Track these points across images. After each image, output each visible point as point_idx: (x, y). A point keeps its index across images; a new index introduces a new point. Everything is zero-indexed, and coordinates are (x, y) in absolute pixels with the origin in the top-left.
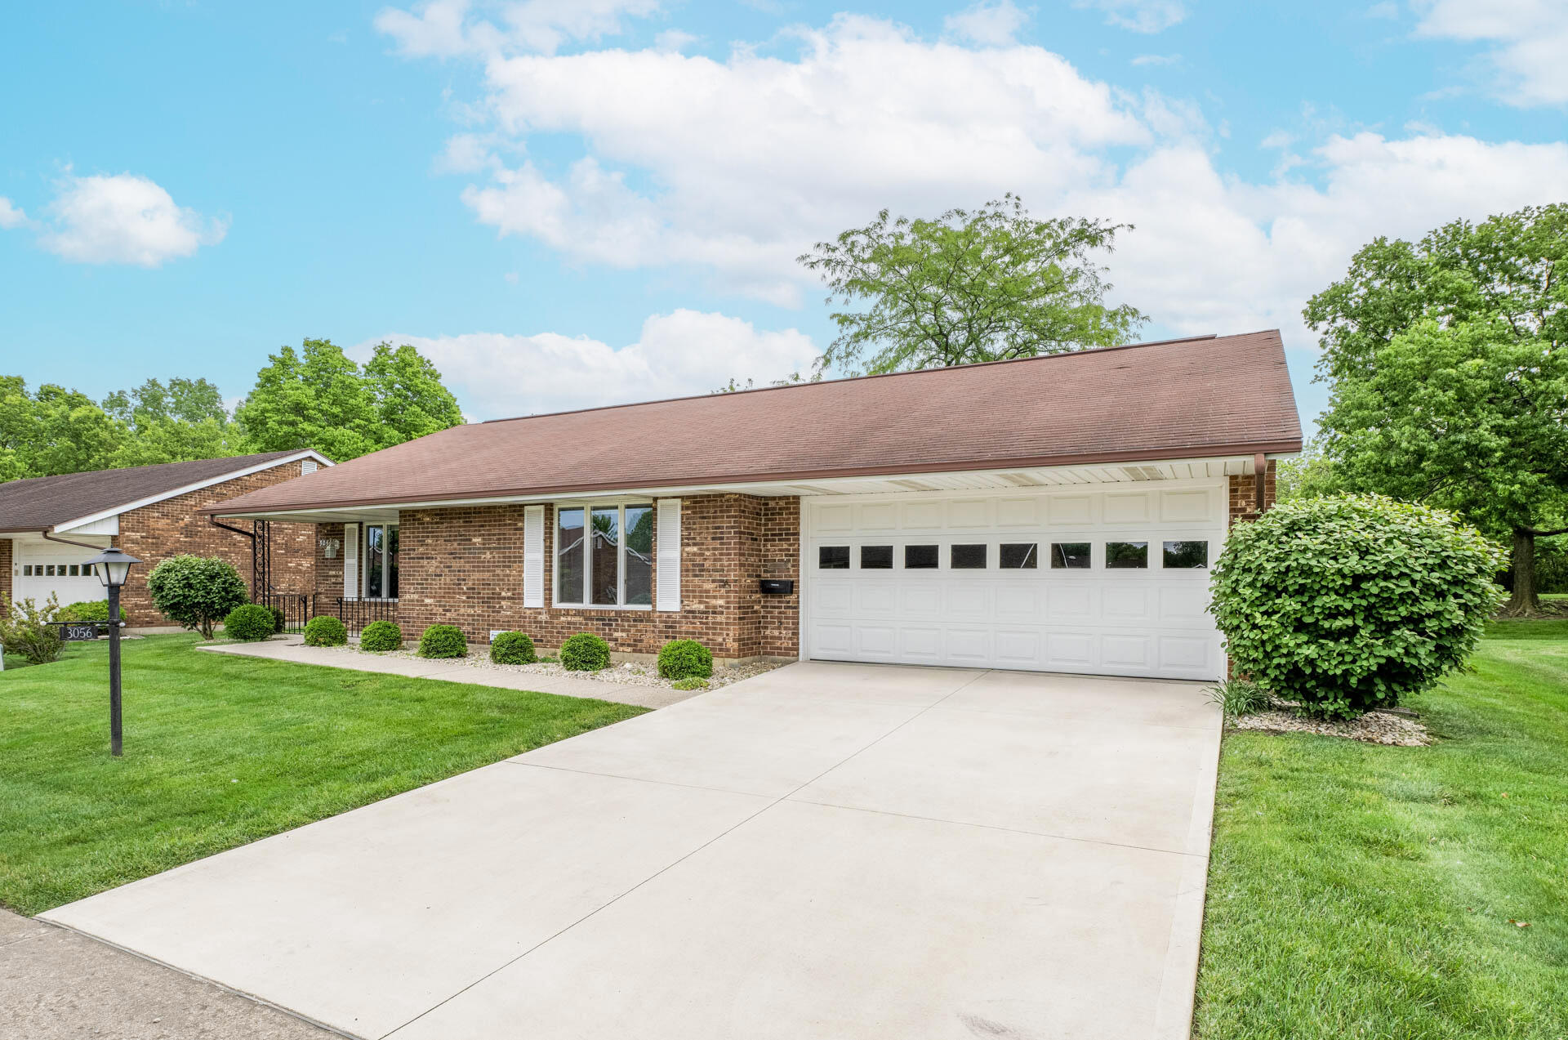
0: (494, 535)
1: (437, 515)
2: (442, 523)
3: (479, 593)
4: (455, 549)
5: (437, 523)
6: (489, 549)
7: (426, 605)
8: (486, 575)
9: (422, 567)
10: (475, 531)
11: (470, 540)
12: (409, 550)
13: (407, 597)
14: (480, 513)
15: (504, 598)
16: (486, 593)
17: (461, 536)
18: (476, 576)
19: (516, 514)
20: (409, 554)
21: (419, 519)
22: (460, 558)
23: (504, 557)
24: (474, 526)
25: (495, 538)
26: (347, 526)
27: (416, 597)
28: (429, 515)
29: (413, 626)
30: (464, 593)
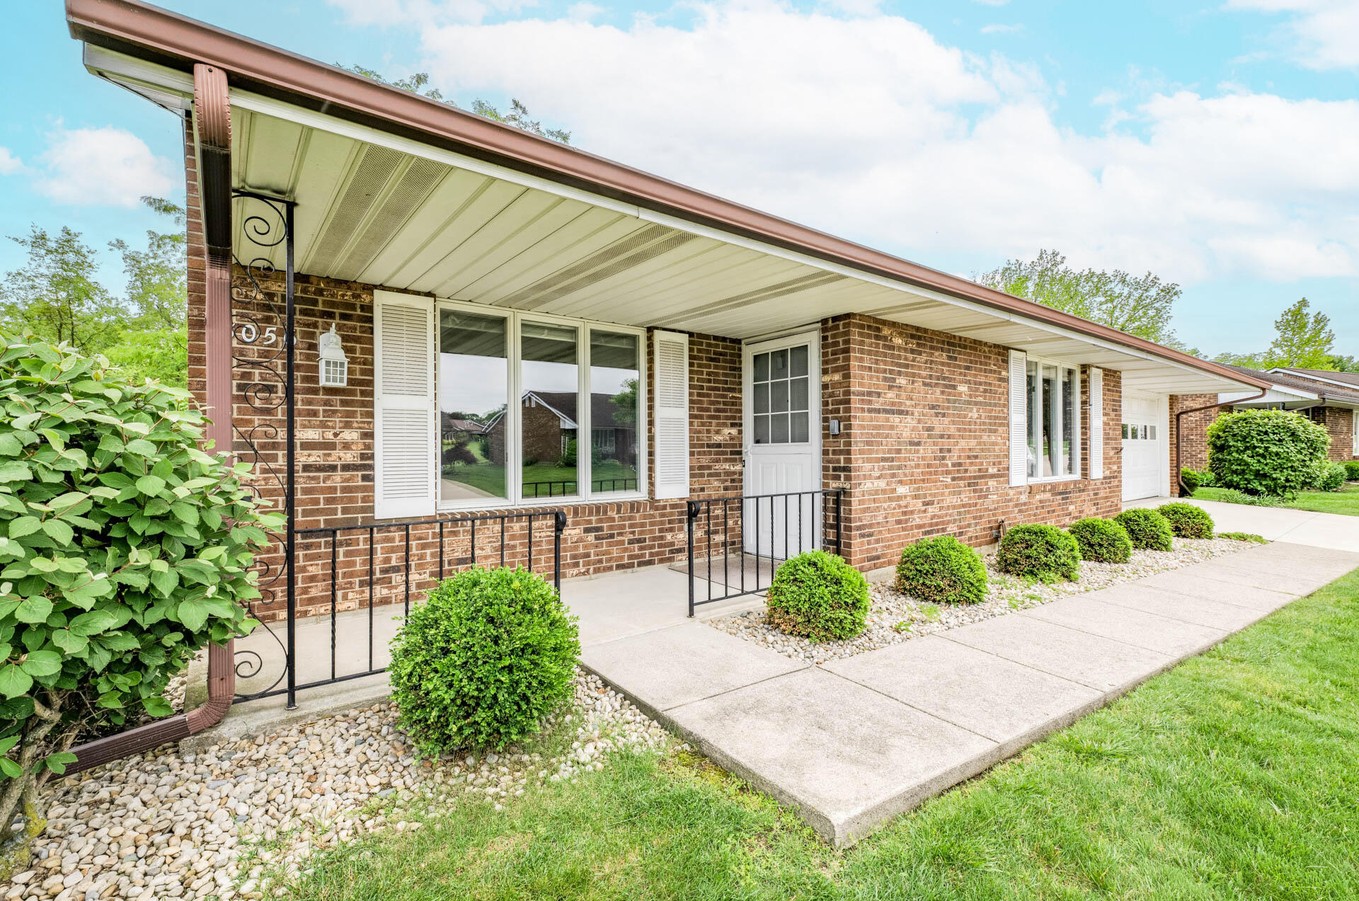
0: (980, 384)
1: (912, 336)
2: (920, 353)
3: (966, 471)
4: (937, 400)
5: (912, 351)
6: (976, 403)
7: (899, 498)
8: (973, 443)
9: (892, 428)
10: (961, 373)
11: (954, 387)
12: (870, 394)
13: (868, 485)
14: (965, 347)
15: (992, 476)
16: (973, 471)
17: (944, 379)
18: (963, 443)
19: (1000, 358)
20: (870, 402)
21: (885, 338)
22: (944, 415)
23: (990, 418)
24: (959, 367)
25: (982, 388)
26: (380, 298)
27: (882, 484)
28: (900, 334)
29: (877, 541)
30: (948, 472)
